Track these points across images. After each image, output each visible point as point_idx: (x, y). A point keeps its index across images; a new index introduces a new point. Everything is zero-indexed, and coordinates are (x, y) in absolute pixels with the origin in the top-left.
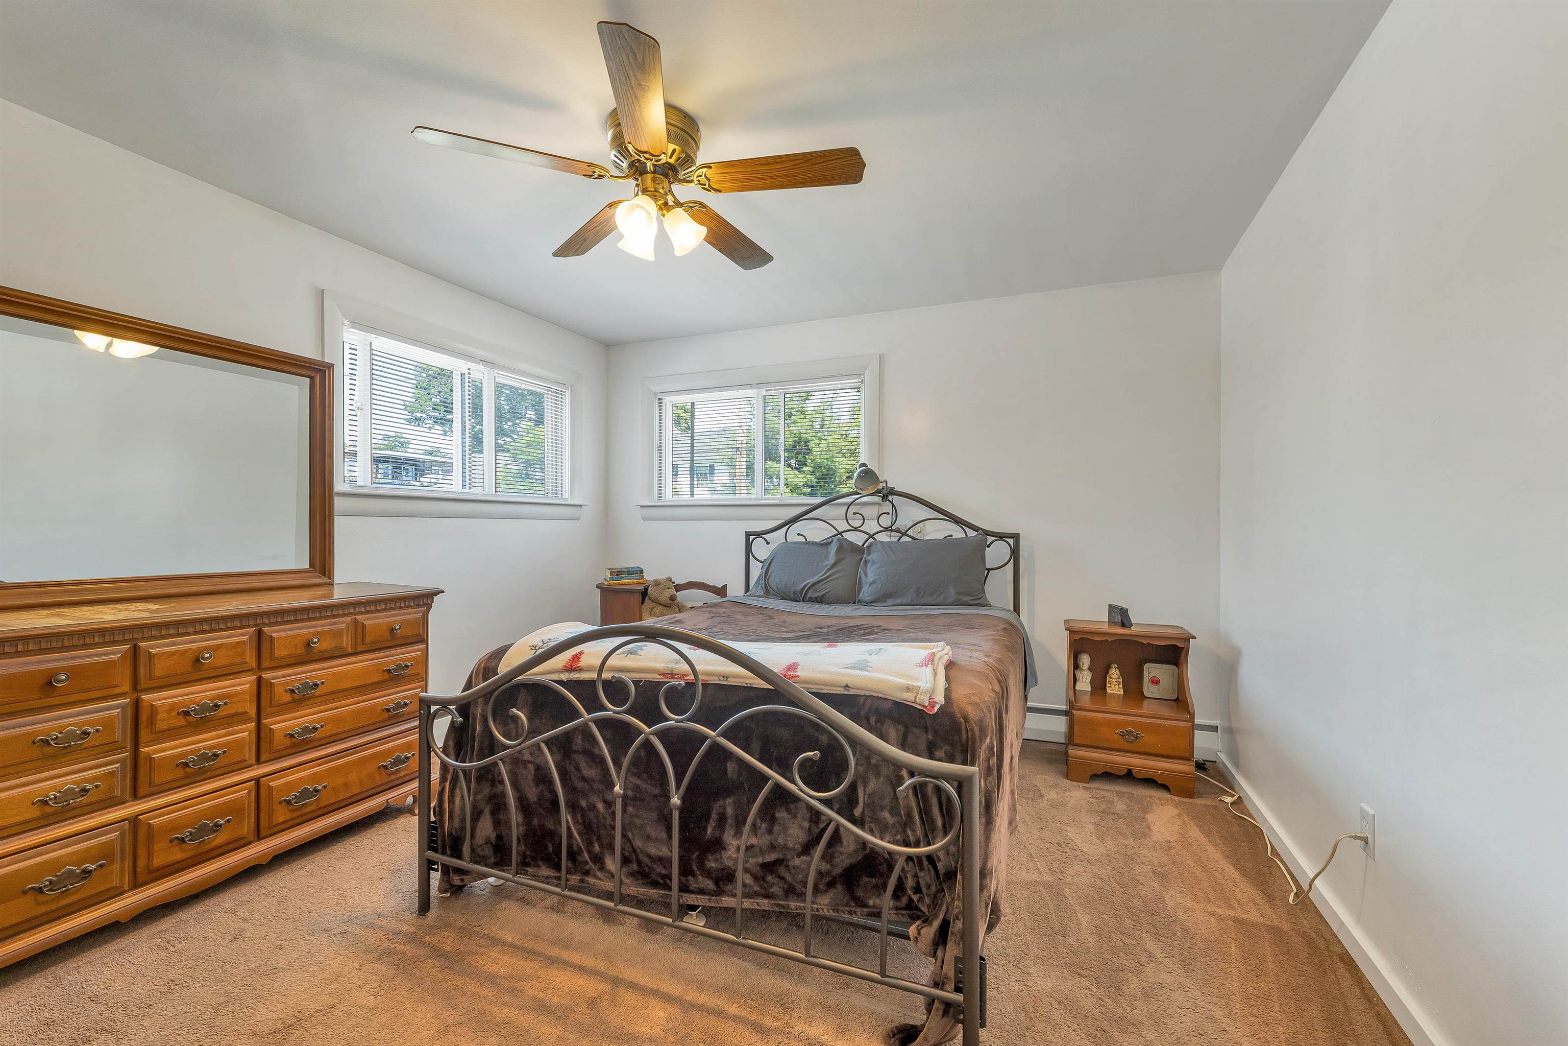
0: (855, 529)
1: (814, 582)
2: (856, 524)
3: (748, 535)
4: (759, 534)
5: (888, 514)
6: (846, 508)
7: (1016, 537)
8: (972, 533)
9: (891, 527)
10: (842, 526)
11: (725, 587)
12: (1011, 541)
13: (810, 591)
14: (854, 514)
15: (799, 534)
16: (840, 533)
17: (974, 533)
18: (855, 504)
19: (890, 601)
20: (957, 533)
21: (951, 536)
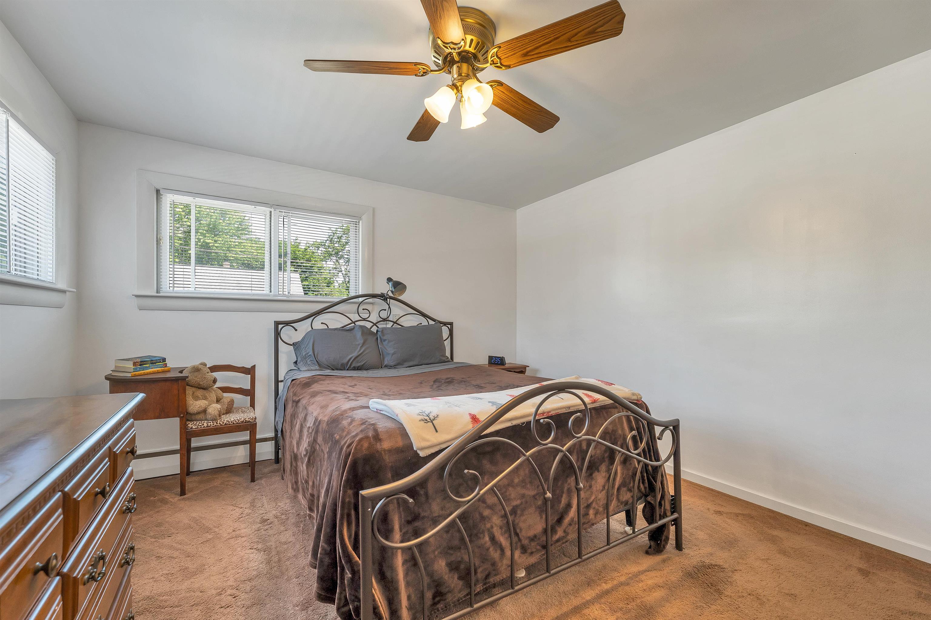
0: (364, 320)
1: (356, 356)
2: (365, 316)
3: (277, 323)
4: (287, 323)
5: (385, 310)
6: (358, 305)
7: (451, 324)
8: (432, 322)
9: (387, 318)
10: (355, 317)
11: (254, 367)
12: (449, 326)
13: (354, 362)
14: (363, 309)
15: (322, 323)
16: (354, 323)
17: (433, 323)
18: (364, 303)
19: (407, 364)
20: (424, 322)
21: (421, 324)
